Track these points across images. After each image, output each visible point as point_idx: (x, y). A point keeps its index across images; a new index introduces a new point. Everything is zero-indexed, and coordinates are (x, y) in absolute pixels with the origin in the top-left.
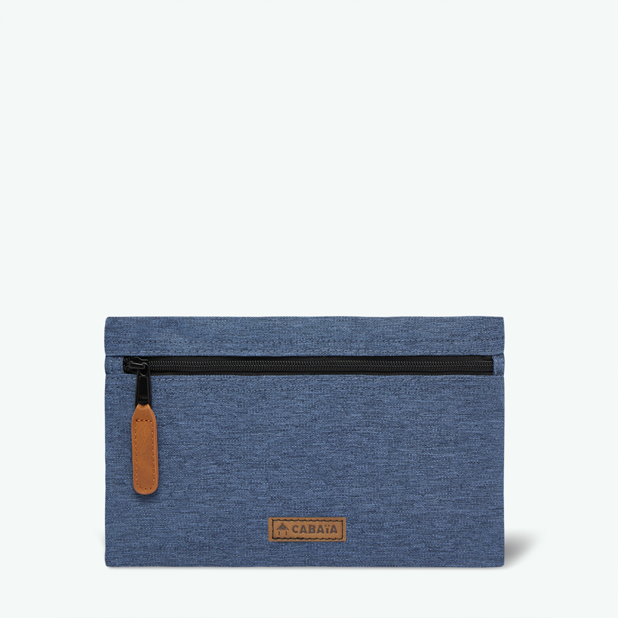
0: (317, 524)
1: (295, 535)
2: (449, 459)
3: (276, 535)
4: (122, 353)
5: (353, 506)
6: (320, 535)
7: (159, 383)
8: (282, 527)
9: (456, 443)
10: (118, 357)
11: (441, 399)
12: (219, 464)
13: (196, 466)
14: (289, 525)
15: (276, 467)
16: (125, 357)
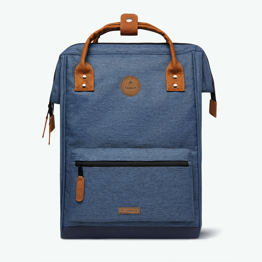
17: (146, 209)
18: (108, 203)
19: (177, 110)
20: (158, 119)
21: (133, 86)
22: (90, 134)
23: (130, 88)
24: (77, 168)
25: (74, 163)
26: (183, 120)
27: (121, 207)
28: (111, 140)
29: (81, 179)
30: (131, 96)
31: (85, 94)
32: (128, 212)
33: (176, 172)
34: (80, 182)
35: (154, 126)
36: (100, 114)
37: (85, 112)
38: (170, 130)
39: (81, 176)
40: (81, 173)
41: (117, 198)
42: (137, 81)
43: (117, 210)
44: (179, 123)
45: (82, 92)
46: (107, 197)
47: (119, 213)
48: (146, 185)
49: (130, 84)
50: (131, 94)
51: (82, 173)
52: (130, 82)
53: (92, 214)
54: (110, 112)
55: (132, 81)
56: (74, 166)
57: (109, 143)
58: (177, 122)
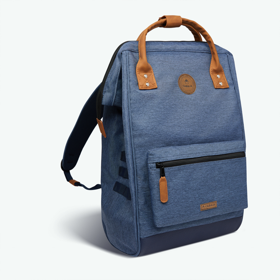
0: (211, 204)
1: (206, 208)
2: (238, 180)
3: (202, 209)
4: (155, 162)
5: (219, 197)
6: (211, 207)
7: (166, 169)
8: (203, 206)
9: (239, 176)
10: (154, 163)
11: (235, 165)
12: (186, 191)
13: (180, 192)
14: (205, 205)
15: (200, 189)
16: (156, 163)
17: (220, 202)
18: (192, 201)
19: (226, 107)
20: (213, 115)
21: (189, 84)
22: (159, 132)
23: (187, 86)
24: (158, 170)
25: (155, 164)
26: (233, 115)
27: (201, 204)
28: (179, 138)
29: (163, 180)
30: (189, 94)
31: (150, 93)
32: (208, 208)
33: (237, 163)
34: (163, 183)
35: (211, 122)
36: (165, 112)
37: (152, 111)
38: (224, 124)
39: (163, 176)
40: (162, 174)
41: (197, 196)
42: (192, 79)
43: (199, 208)
44: (230, 117)
45: (147, 91)
46: (189, 195)
47: (201, 210)
48: (216, 178)
49: (187, 82)
50: (189, 93)
51: (164, 174)
52: (186, 81)
53: (178, 215)
54: (173, 110)
55: (187, 79)
56: (155, 168)
57: (177, 141)
58: (229, 117)
